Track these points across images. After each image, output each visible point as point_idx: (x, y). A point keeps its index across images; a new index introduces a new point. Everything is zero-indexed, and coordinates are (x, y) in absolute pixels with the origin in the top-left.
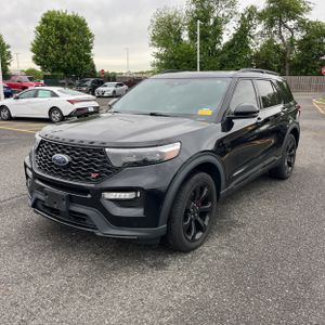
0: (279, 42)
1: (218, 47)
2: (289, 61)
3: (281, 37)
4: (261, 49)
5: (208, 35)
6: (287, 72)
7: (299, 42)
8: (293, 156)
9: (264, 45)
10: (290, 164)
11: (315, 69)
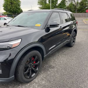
0: (74, 3)
1: (57, 5)
2: (77, 9)
3: (75, 2)
4: (69, 5)
5: (54, 1)
6: (76, 12)
7: (80, 3)
8: (75, 39)
9: (70, 4)
10: (74, 42)
11: (84, 11)
